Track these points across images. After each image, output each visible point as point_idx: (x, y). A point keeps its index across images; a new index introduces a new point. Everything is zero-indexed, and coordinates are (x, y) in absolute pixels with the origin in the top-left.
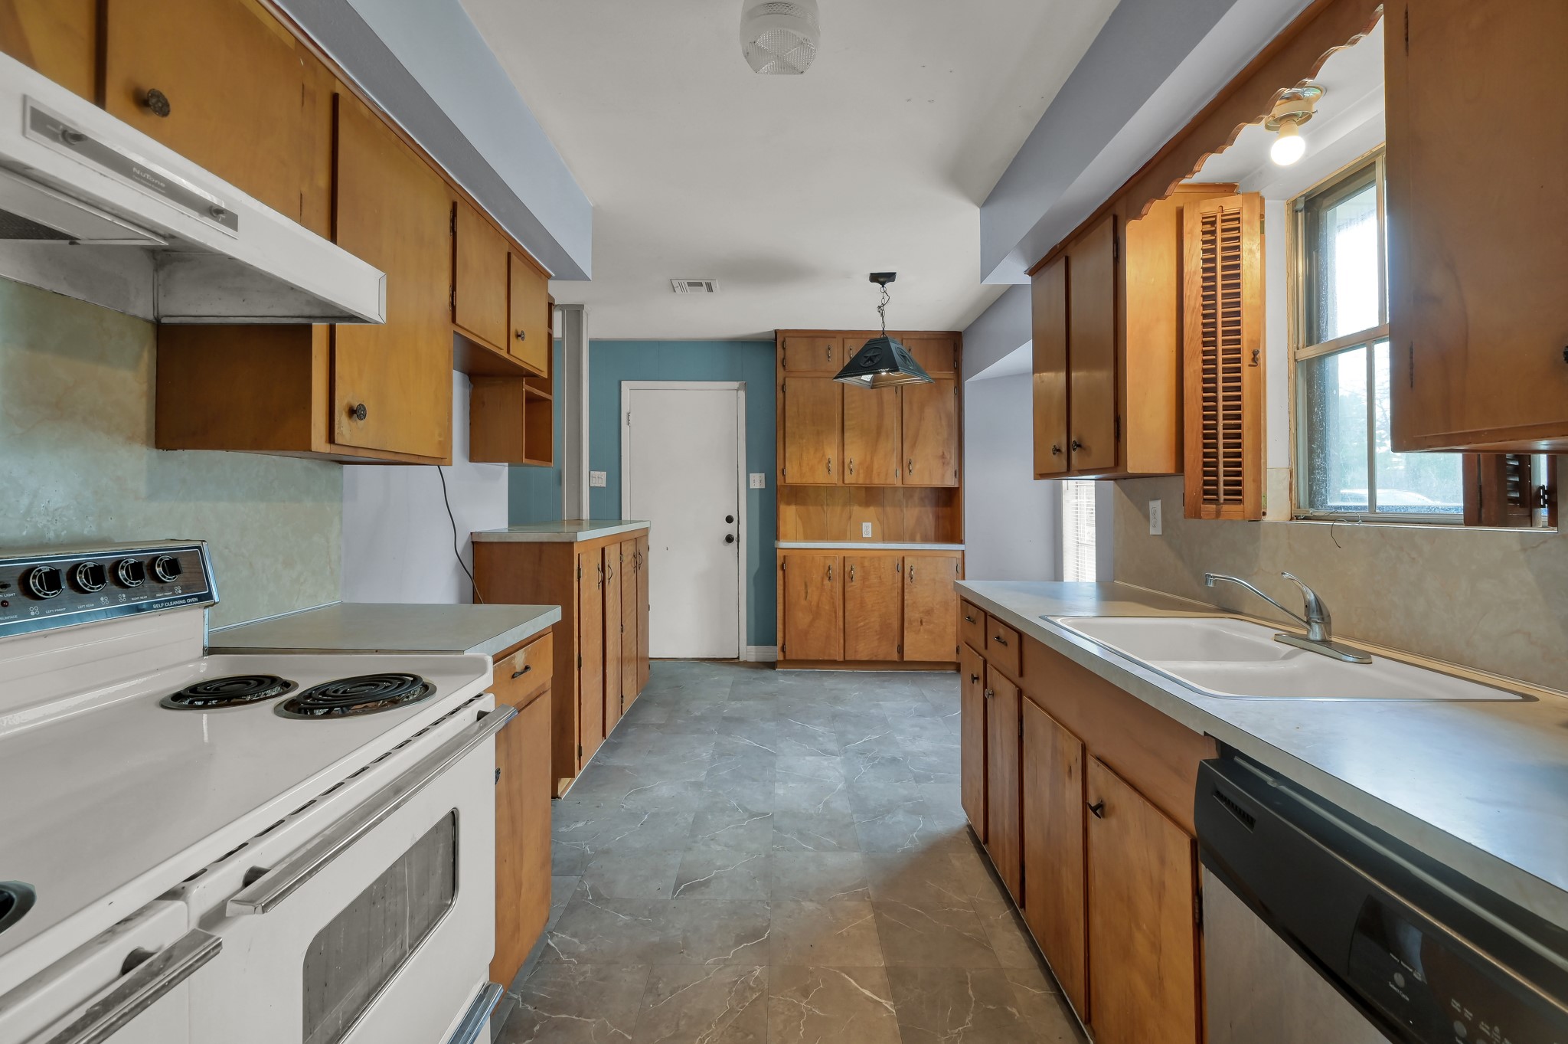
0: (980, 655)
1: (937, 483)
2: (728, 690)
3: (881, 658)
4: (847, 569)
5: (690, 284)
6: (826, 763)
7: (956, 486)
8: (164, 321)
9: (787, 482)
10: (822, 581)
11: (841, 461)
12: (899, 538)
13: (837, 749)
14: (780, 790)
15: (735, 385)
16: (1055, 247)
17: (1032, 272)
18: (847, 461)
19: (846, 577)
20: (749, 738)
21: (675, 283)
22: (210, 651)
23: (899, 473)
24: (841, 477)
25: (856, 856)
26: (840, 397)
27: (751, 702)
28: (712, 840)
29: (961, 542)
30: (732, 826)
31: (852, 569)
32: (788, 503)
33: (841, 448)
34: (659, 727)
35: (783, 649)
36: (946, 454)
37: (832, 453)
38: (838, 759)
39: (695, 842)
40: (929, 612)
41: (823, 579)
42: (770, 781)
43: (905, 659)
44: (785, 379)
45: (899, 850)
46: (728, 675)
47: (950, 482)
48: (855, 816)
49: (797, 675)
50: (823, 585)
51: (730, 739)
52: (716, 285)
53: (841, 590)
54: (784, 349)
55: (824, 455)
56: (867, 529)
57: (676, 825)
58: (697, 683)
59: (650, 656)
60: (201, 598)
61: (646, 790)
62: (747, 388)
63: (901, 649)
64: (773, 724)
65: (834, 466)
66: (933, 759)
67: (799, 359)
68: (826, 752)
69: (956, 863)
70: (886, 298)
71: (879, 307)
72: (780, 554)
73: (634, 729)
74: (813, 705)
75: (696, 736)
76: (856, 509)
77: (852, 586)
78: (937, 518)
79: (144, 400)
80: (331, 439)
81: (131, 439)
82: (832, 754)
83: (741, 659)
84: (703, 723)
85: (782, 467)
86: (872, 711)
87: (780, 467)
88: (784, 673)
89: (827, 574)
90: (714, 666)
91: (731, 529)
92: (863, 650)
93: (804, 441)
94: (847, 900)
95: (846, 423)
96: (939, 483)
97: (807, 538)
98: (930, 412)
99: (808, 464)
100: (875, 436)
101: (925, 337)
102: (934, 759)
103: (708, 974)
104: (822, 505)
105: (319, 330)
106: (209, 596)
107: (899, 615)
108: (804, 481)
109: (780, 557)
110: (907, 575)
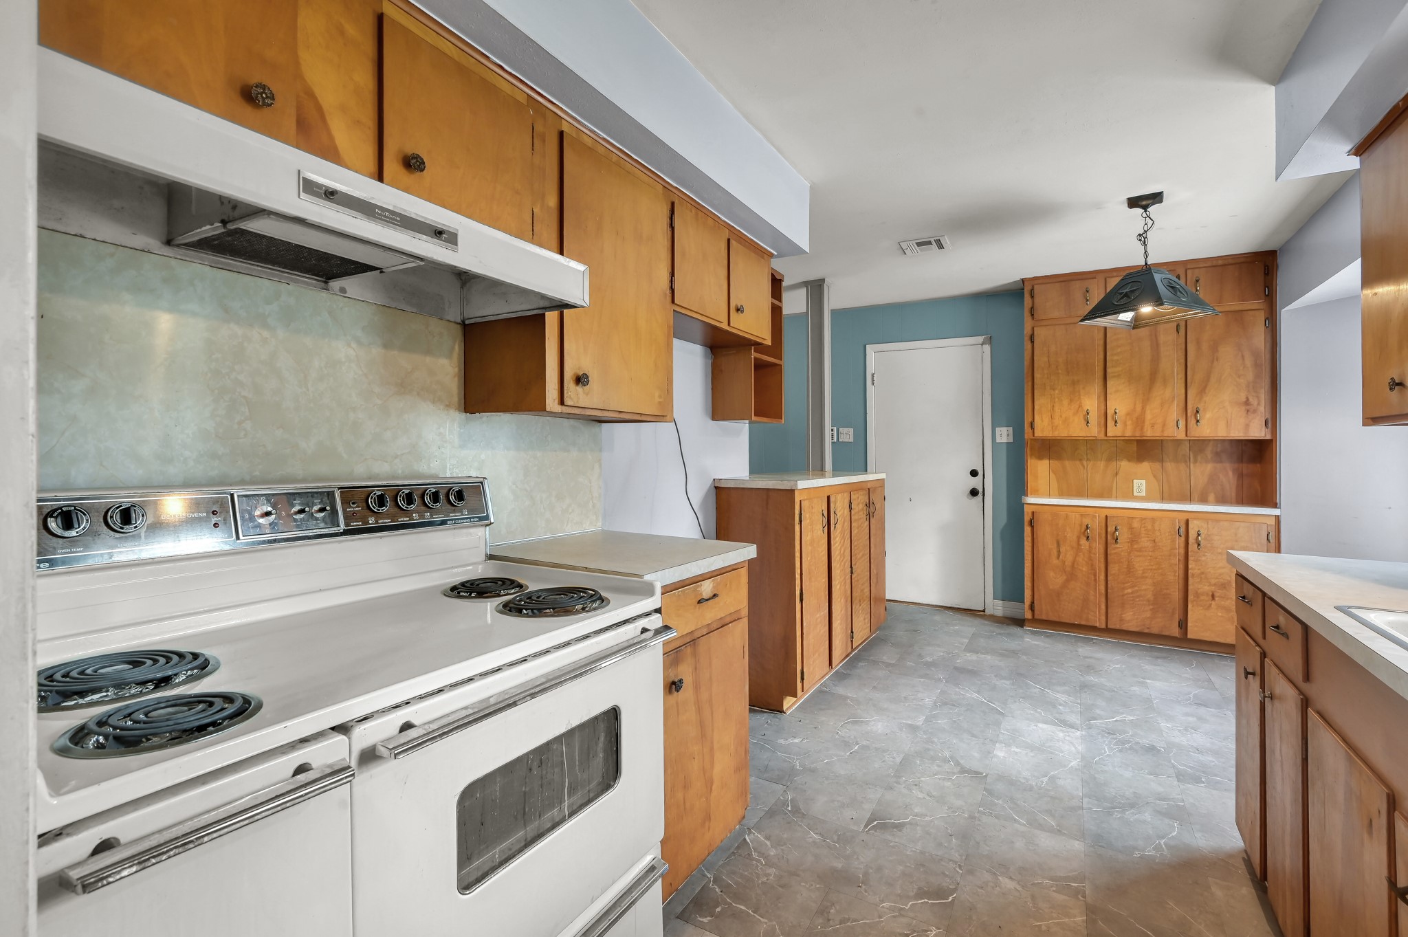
0: (1258, 645)
1: (1238, 433)
2: (966, 641)
3: (1155, 630)
4: (1111, 529)
5: (919, 244)
6: (1061, 735)
7: (1268, 437)
8: (467, 322)
9: (1036, 435)
10: (1079, 541)
11: (1103, 412)
12: (1188, 499)
13: (1078, 722)
14: (1000, 752)
15: (980, 339)
17: (1361, 150)
18: (1110, 412)
19: (1109, 538)
20: (978, 692)
21: (904, 245)
22: (491, 557)
23: (1182, 424)
24: (1103, 429)
25: (1078, 846)
26: (1101, 343)
27: (989, 657)
28: (916, 785)
29: (1275, 505)
30: (940, 776)
31: (1116, 530)
32: (1040, 458)
33: (1102, 398)
34: (888, 665)
35: (1032, 607)
36: (1251, 399)
37: (1091, 403)
38: (1078, 733)
39: (898, 783)
40: (1221, 585)
41: (1079, 538)
42: (991, 740)
43: (1189, 636)
44: (1033, 329)
45: (1137, 854)
46: (967, 627)
47: (1258, 432)
48: (1085, 800)
49: (1047, 636)
50: (1079, 544)
51: (957, 690)
52: (946, 241)
53: (1102, 550)
54: (1032, 297)
55: (1080, 406)
56: (1140, 486)
57: (884, 761)
58: (935, 630)
59: (887, 598)
60: (481, 519)
61: (862, 722)
62: (990, 340)
63: (1183, 624)
64: (1008, 682)
65: (1094, 417)
66: (1209, 759)
67: (1050, 306)
68: (1064, 723)
70: (1150, 223)
71: (1140, 235)
72: (1026, 508)
73: (864, 664)
74: (1059, 670)
75: (922, 680)
76: (1125, 465)
77: (1117, 548)
78: (1241, 476)
79: (456, 379)
80: (562, 402)
81: (448, 406)
82: (1072, 726)
83: (988, 612)
84: (933, 669)
85: (1030, 420)
86: (1134, 688)
87: (1028, 420)
88: (1033, 633)
89: (1084, 533)
90: (958, 616)
91: (975, 482)
92: (1131, 619)
93: (1057, 392)
94: (1054, 891)
95: (1109, 370)
96: (1241, 435)
97: (1062, 494)
98: (1227, 353)
99: (1061, 416)
100: (1151, 379)
101: (1220, 262)
102: (1211, 759)
103: (880, 917)
104: (1081, 460)
105: (551, 318)
106: (487, 518)
107: (1181, 586)
108: (1056, 434)
109: (1028, 513)
110: (1191, 540)
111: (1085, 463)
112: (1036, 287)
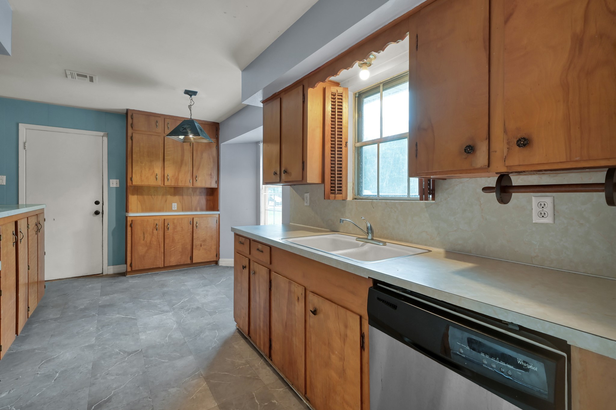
0: (246, 257)
1: (208, 186)
2: (99, 291)
3: (182, 263)
4: (166, 224)
5: (78, 75)
6: (165, 317)
7: (217, 187)
9: (133, 184)
10: (153, 231)
11: (163, 175)
12: (191, 210)
13: (169, 309)
14: (143, 337)
15: (101, 133)
16: (276, 93)
17: (264, 102)
18: (166, 175)
19: (165, 228)
20: (118, 314)
21: (68, 72)
23: (191, 181)
24: (163, 182)
25: (191, 358)
26: (163, 145)
27: (116, 295)
28: (107, 374)
29: (218, 210)
30: (118, 363)
31: (168, 225)
32: (133, 194)
33: (163, 169)
34: (56, 320)
35: (131, 265)
36: (212, 174)
37: (158, 171)
38: (171, 313)
39: (97, 379)
40: (204, 241)
41: (153, 230)
42: (136, 333)
43: (193, 262)
44: (132, 134)
45: (210, 348)
46: (97, 284)
47: (214, 185)
48: (186, 338)
49: (139, 277)
50: (153, 233)
51: (106, 317)
52: (95, 79)
53: (163, 234)
54: (132, 119)
55: (154, 172)
56: (175, 206)
57: (81, 373)
58: (77, 291)
59: (45, 280)
61: (54, 359)
62: (107, 135)
63: (191, 258)
64: (131, 304)
65: (159, 177)
66: (215, 304)
67: (140, 123)
68: (163, 312)
69: (236, 347)
70: (193, 103)
71: (189, 106)
72: (129, 219)
73: (37, 324)
74: (151, 290)
75: (83, 319)
76: (169, 197)
77: (169, 232)
78: (207, 201)
82: (167, 312)
83: (104, 274)
84: (87, 311)
85: (130, 176)
86: (182, 288)
87: (129, 176)
88: (131, 277)
89: (155, 227)
90: (87, 280)
91: (98, 208)
92: (173, 260)
93: (143, 164)
94: (192, 381)
95: (165, 157)
96: (209, 186)
97: (143, 211)
98: (205, 155)
99: (145, 176)
100: (180, 164)
101: (204, 123)
102: (216, 303)
104: (151, 195)
107: (191, 244)
108: (143, 184)
109: (129, 221)
110: (194, 226)
111: (153, 197)
112: (134, 114)
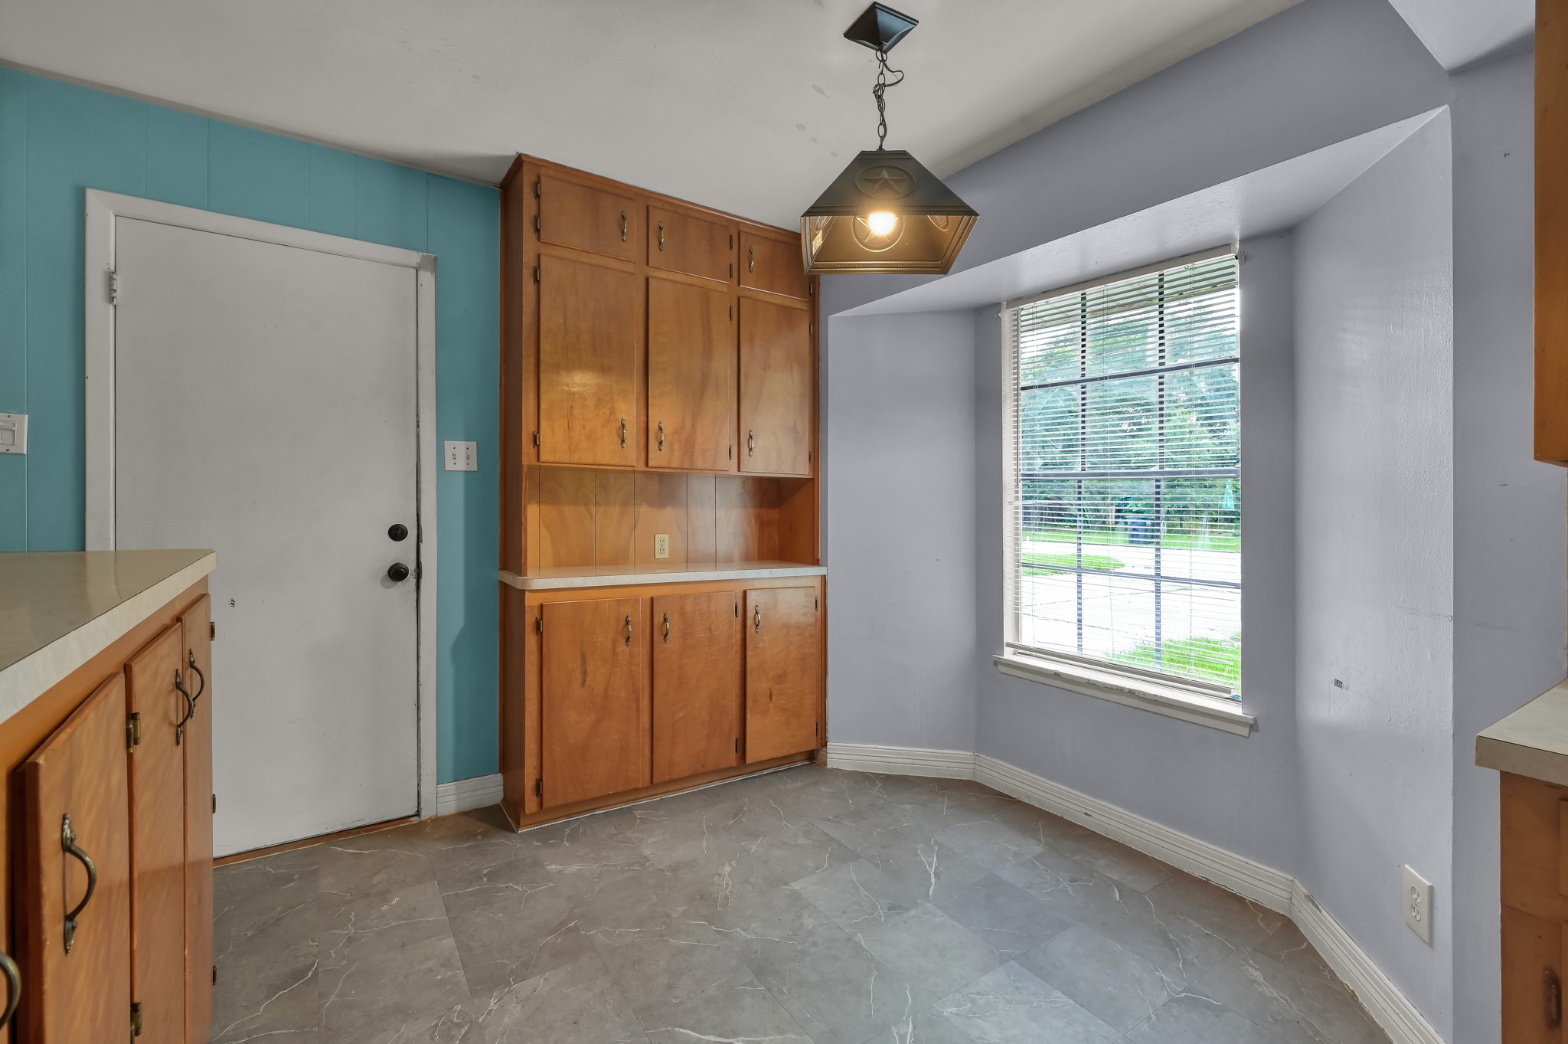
1: (787, 470)
3: (710, 766)
4: (658, 619)
7: (813, 477)
9: (543, 458)
11: (644, 425)
15: (414, 257)
18: (653, 427)
19: (654, 633)
23: (734, 452)
24: (643, 454)
26: (641, 310)
31: (665, 620)
33: (642, 402)
35: (538, 789)
36: (798, 425)
37: (627, 409)
40: (781, 678)
41: (615, 642)
43: (747, 760)
44: (539, 256)
47: (801, 470)
49: (572, 839)
50: (614, 653)
53: (646, 657)
54: (538, 196)
55: (613, 413)
56: (663, 544)
62: (434, 265)
63: (740, 747)
65: (632, 433)
67: (567, 222)
72: (531, 601)
76: (644, 510)
77: (666, 649)
78: (761, 524)
83: (425, 815)
85: (532, 428)
87: (528, 427)
88: (542, 839)
89: (622, 633)
91: (402, 552)
92: (681, 758)
95: (651, 358)
96: (790, 471)
98: (777, 355)
99: (584, 427)
101: (772, 235)
104: (587, 504)
107: (739, 690)
108: (576, 458)
109: (531, 607)
110: (750, 621)
111: (593, 509)
112: (543, 179)
